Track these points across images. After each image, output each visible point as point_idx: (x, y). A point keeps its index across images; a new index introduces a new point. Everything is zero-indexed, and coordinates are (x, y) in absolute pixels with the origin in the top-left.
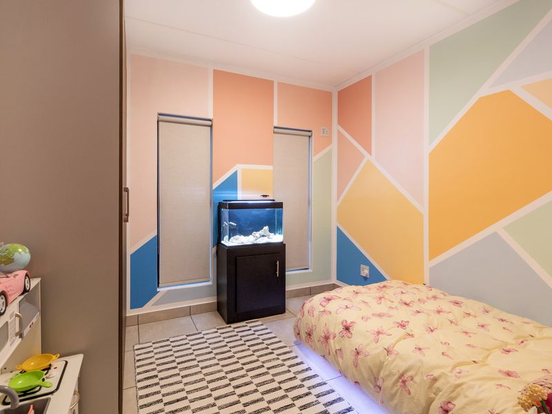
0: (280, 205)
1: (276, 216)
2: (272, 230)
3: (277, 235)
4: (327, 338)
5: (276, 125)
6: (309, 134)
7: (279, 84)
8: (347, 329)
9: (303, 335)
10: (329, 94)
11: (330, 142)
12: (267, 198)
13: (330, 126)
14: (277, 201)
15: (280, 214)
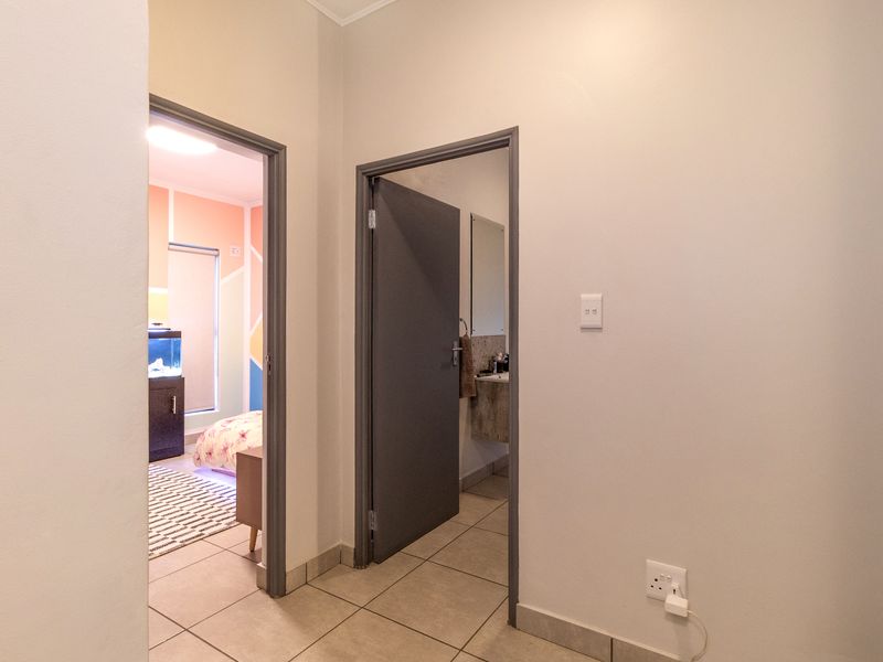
0: (178, 335)
1: (172, 347)
2: (167, 362)
3: (174, 368)
4: (225, 449)
5: (171, 241)
6: (216, 253)
7: (177, 194)
8: (243, 436)
9: (203, 457)
10: (240, 210)
11: (241, 263)
12: (160, 327)
13: (242, 245)
14: (173, 329)
15: (178, 345)
